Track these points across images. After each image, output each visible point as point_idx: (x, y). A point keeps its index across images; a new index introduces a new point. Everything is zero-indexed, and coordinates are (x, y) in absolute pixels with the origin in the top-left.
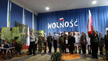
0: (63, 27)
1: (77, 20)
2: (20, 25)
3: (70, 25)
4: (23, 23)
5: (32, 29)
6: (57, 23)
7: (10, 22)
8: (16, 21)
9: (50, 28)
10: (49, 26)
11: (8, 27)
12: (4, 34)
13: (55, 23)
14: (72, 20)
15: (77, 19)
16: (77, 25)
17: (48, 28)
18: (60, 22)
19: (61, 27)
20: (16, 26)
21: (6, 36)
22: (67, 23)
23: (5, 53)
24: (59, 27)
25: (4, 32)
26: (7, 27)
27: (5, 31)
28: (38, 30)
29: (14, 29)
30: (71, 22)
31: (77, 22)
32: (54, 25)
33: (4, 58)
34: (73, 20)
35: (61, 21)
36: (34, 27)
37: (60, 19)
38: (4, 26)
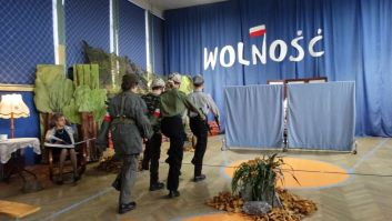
0: (263, 60)
1: (322, 34)
2: (103, 57)
3: (292, 51)
4: (112, 51)
5: (146, 73)
6: (240, 45)
7: (64, 47)
8: (85, 43)
9: (213, 66)
10: (210, 60)
11: (57, 62)
12: (47, 90)
13: (230, 48)
14: (299, 33)
15: (322, 28)
16: (319, 54)
17: (206, 66)
18: (250, 41)
19: (255, 62)
20: (87, 61)
21: (54, 99)
22: (279, 47)
23: (56, 160)
24: (247, 63)
25: (45, 84)
26: (54, 63)
27: (49, 81)
28: (165, 74)
29: (80, 72)
30: (294, 43)
31: (323, 40)
32: (227, 54)
33: (54, 178)
34: (304, 34)
35: (257, 39)
36: (151, 63)
37: (252, 30)
38: (44, 62)
